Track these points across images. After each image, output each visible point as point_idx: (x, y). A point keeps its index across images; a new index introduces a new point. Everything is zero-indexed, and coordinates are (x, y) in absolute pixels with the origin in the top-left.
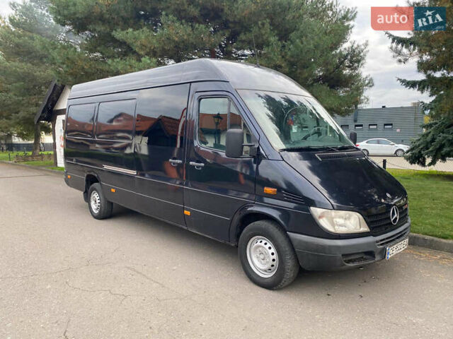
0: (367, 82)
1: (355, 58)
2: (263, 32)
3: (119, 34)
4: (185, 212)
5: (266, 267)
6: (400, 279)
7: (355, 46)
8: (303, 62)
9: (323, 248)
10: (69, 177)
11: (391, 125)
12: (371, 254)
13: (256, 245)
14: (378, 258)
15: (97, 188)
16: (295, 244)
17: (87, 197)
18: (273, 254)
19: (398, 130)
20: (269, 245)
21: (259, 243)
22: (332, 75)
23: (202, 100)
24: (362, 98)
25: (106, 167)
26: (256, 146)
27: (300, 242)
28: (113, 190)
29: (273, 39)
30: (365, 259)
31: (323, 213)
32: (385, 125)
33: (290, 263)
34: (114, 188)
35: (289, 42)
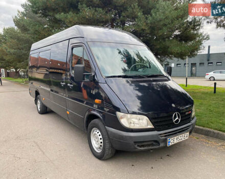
1: (197, 23)
4: (67, 112)
5: (98, 146)
6: (185, 158)
8: (158, 26)
10: (30, 91)
12: (157, 142)
14: (162, 145)
15: (39, 98)
18: (101, 139)
20: (99, 133)
21: (95, 132)
23: (74, 49)
24: (201, 47)
25: (41, 87)
26: (93, 74)
28: (44, 99)
30: (154, 145)
31: (122, 116)
33: (108, 145)
35: (149, 15)
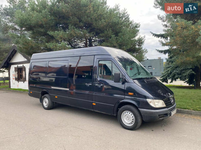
0: (145, 51)
1: (140, 42)
2: (109, 33)
3: (51, 33)
4: (93, 104)
5: (130, 122)
7: (141, 37)
9: (152, 113)
10: (31, 92)
11: (151, 66)
12: (166, 115)
13: (125, 114)
14: (169, 116)
15: (47, 97)
16: (141, 112)
17: (42, 101)
18: (132, 117)
19: (154, 69)
20: (131, 114)
21: (126, 113)
22: (132, 48)
23: (100, 62)
24: (144, 57)
25: (52, 87)
26: (124, 78)
27: (144, 111)
28: (56, 97)
29: (113, 36)
30: (165, 117)
31: (151, 101)
32: (149, 66)
33: (140, 120)
34: (56, 96)
35: (119, 37)
